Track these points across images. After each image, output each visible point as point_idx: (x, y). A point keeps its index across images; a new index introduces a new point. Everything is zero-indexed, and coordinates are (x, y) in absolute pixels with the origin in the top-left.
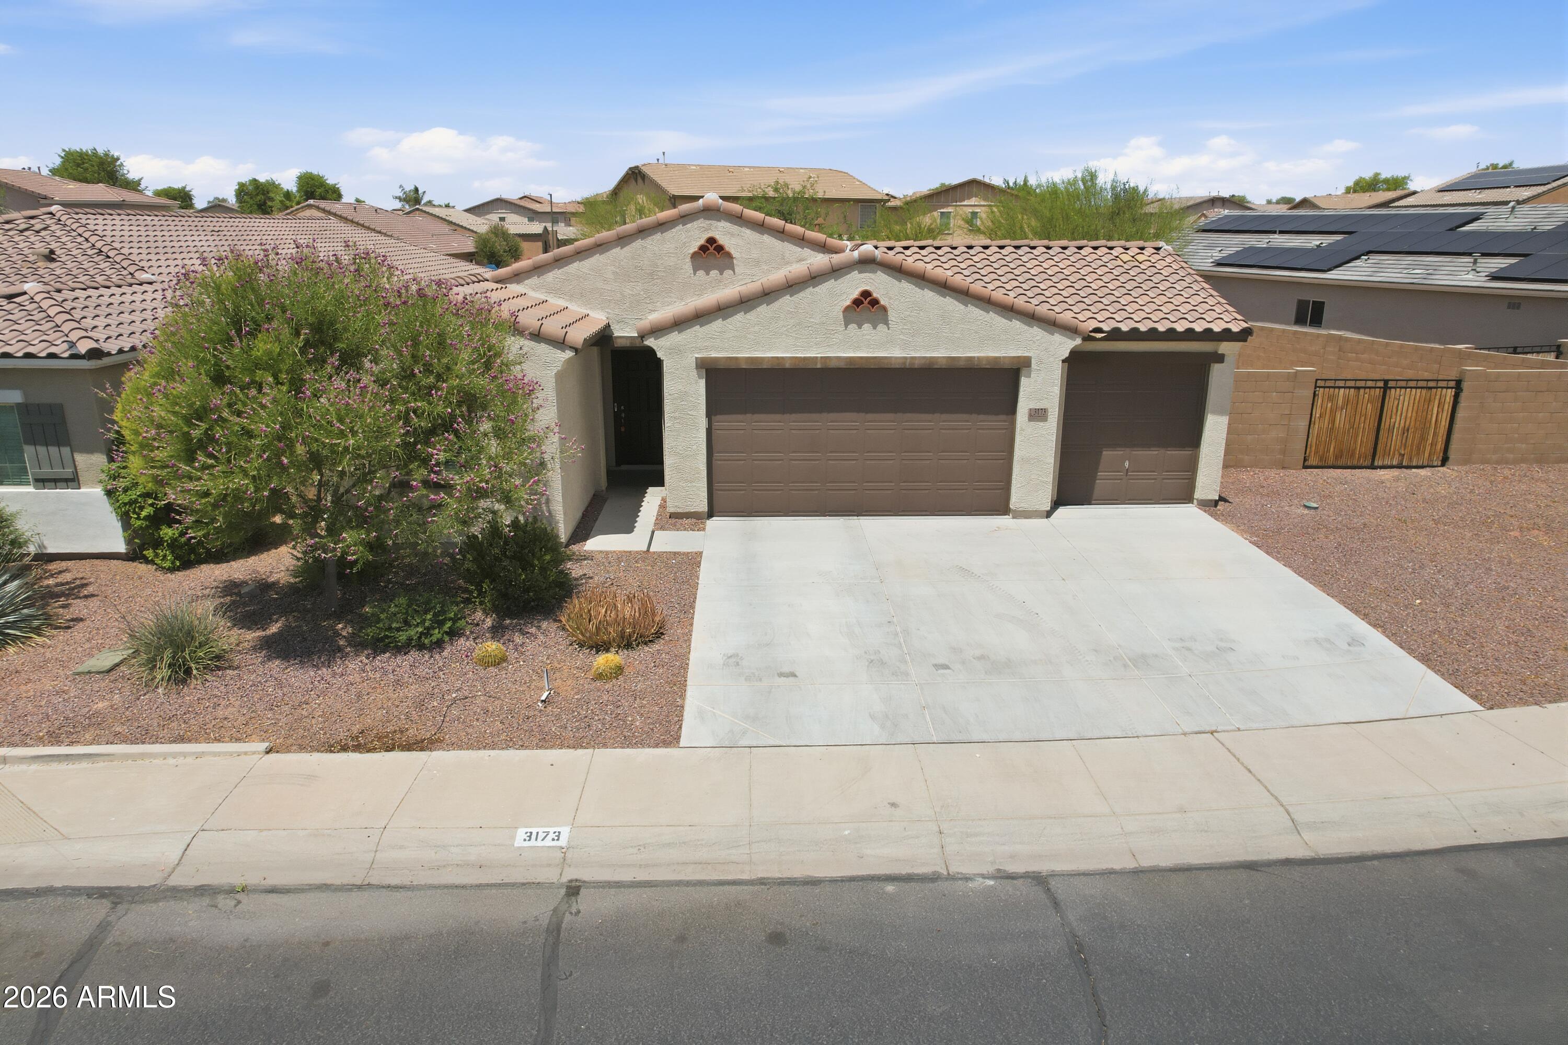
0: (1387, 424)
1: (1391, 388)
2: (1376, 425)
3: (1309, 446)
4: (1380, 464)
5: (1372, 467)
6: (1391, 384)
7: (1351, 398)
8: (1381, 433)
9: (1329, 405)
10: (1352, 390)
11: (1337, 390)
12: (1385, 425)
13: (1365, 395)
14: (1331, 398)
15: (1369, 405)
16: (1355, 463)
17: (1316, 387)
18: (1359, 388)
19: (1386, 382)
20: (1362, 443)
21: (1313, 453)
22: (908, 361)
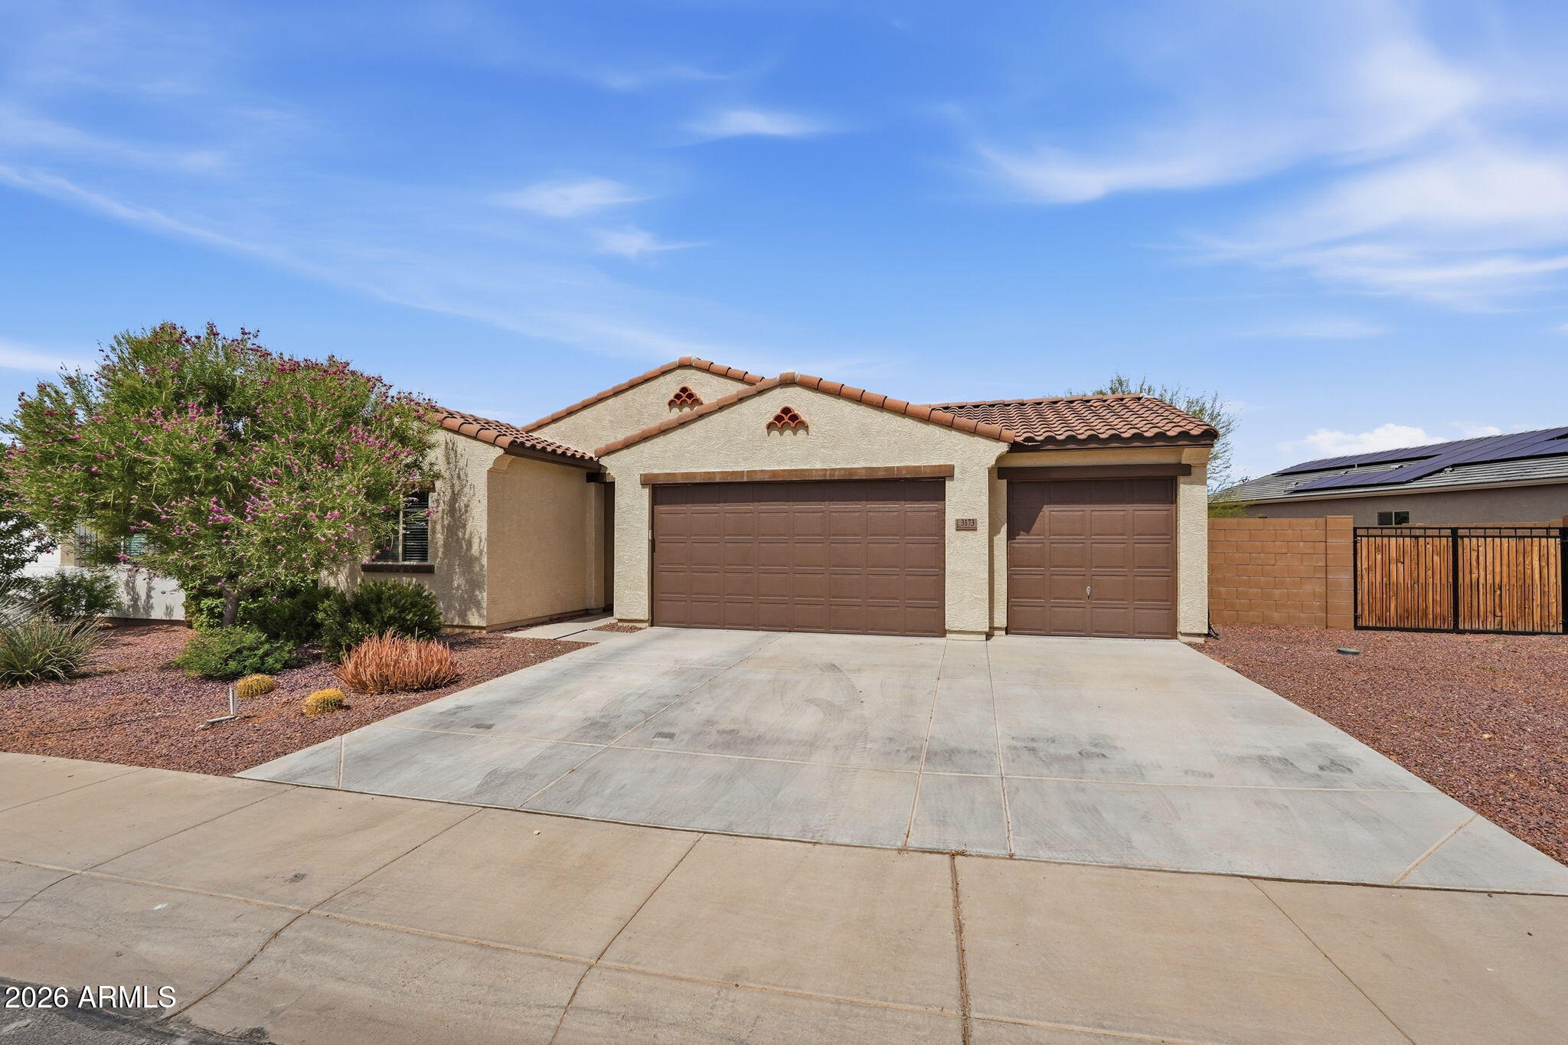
0: (1467, 580)
1: (1462, 537)
2: (1451, 580)
3: (1359, 603)
4: (1467, 627)
5: (1456, 630)
6: (1461, 532)
7: (1408, 549)
8: (1461, 589)
9: (1379, 557)
10: (1407, 540)
11: (1386, 540)
12: (1464, 580)
13: (1428, 546)
14: (1380, 549)
15: (1435, 557)
16: (1430, 625)
17: (1355, 536)
18: (1417, 537)
19: (1454, 531)
20: (1437, 600)
21: (1366, 612)
22: (828, 472)
